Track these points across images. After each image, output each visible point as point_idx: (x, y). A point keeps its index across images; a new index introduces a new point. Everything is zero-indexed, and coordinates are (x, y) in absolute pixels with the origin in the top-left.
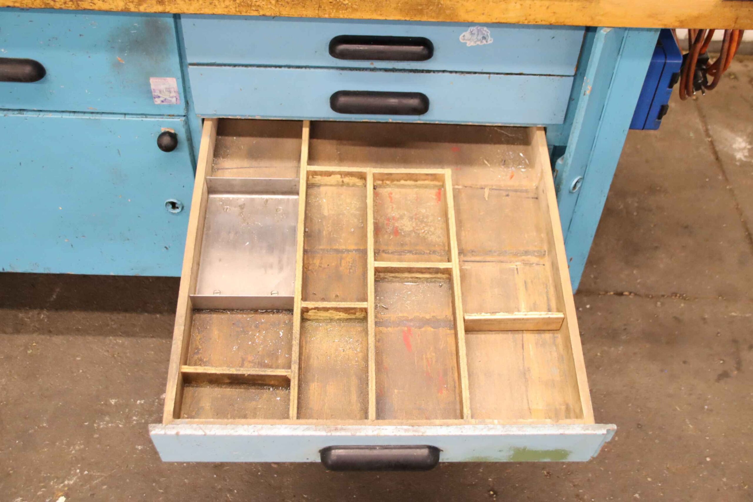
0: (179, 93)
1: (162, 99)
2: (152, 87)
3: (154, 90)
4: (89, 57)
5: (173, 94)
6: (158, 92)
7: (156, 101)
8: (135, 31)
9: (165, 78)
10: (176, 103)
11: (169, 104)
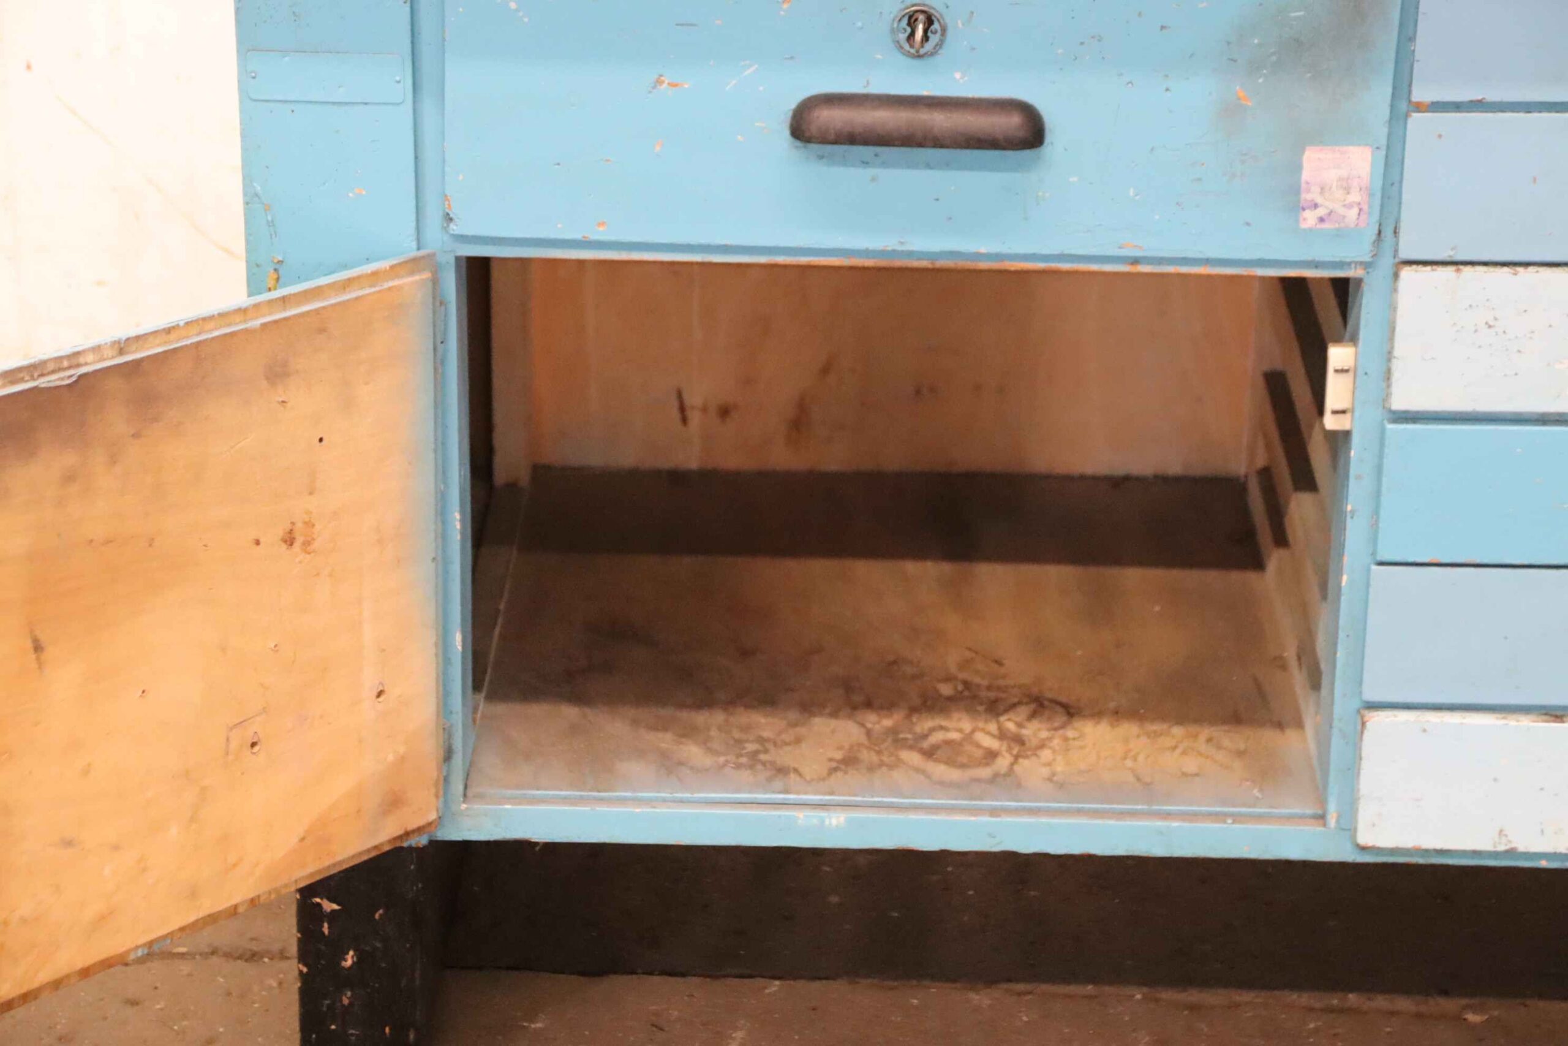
0: (1371, 195)
1: (1321, 212)
2: (1305, 175)
3: (1307, 183)
4: (1167, 90)
5: (1355, 197)
6: (1315, 189)
7: (1305, 219)
8: (1302, 13)
9: (1345, 148)
10: (1357, 225)
11: (1337, 225)
